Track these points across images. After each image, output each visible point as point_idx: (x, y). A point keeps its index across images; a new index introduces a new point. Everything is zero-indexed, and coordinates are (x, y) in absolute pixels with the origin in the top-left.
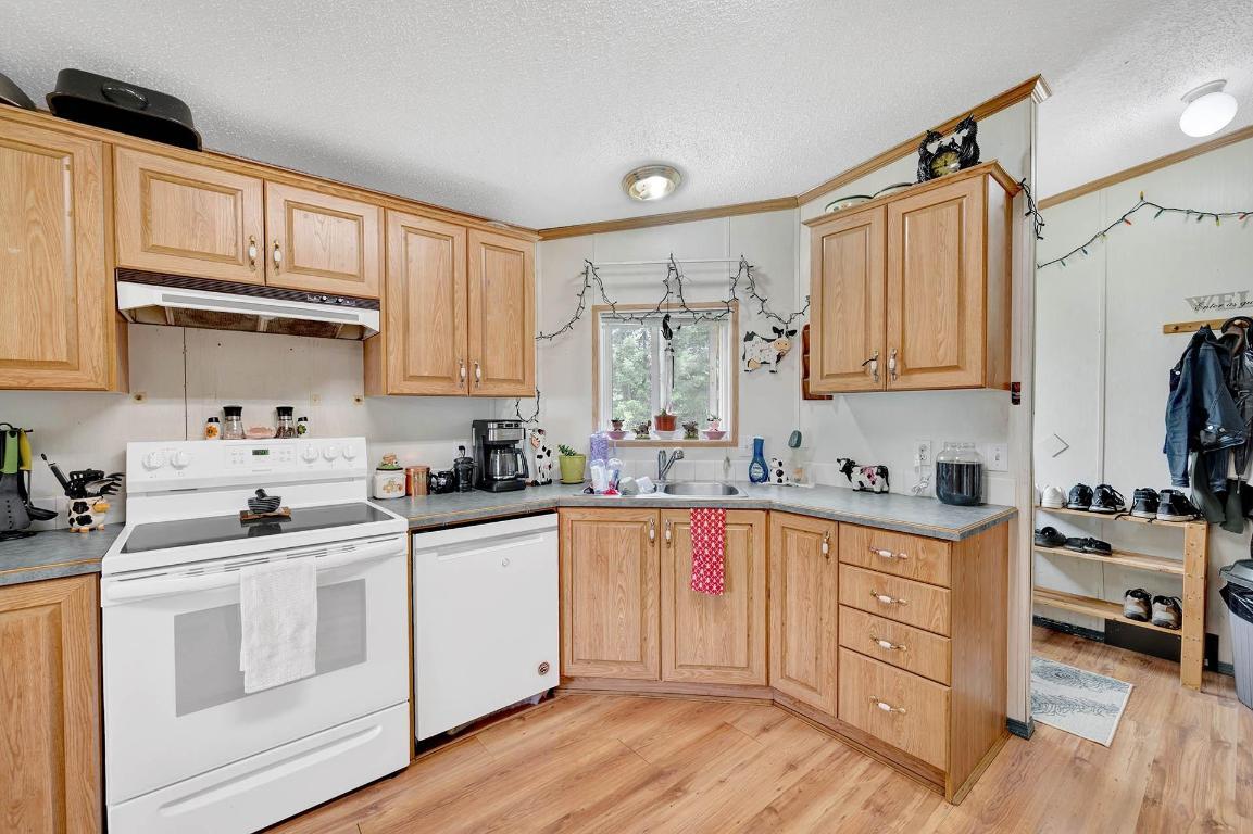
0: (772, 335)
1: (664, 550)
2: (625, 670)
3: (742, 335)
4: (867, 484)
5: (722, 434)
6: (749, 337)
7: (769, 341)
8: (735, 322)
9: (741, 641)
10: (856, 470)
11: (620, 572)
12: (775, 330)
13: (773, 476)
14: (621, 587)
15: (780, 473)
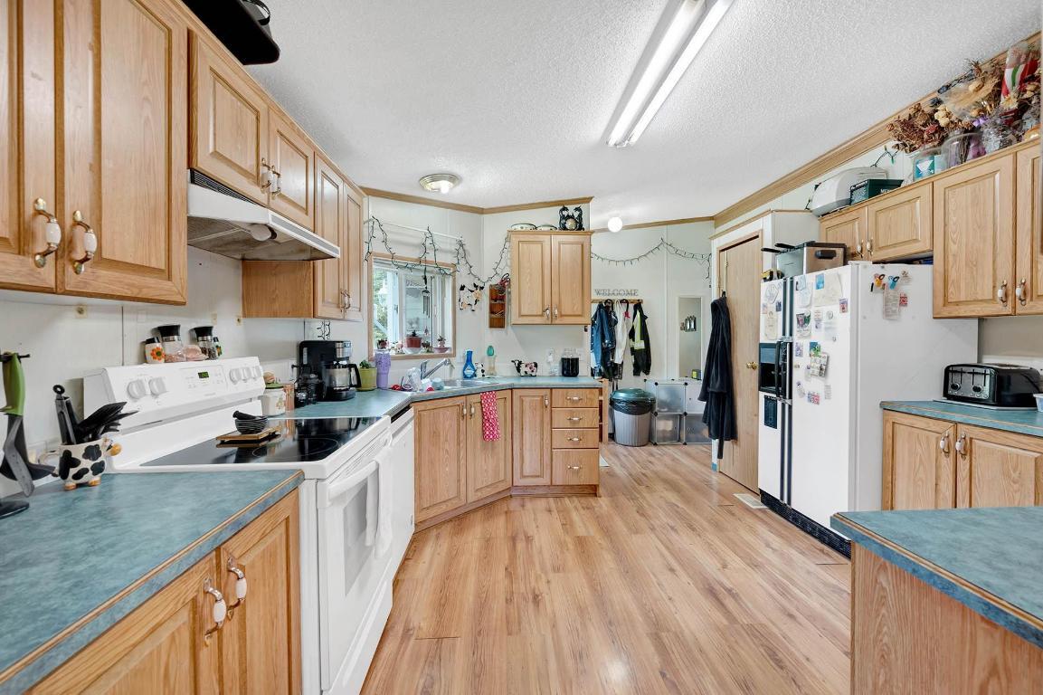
0: (474, 289)
1: (468, 420)
2: (449, 505)
3: (458, 287)
4: (529, 372)
5: (447, 349)
6: (462, 288)
7: (472, 291)
8: (454, 280)
9: (502, 464)
10: (523, 366)
11: (446, 441)
12: (475, 285)
13: (479, 373)
14: (447, 451)
15: (483, 371)
